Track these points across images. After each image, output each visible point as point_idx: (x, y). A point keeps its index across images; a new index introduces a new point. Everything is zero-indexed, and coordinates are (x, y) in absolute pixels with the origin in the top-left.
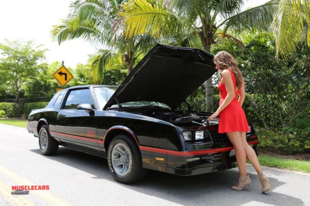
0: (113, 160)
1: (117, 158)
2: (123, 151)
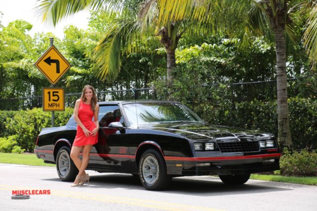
0: (143, 171)
1: (147, 170)
2: (152, 163)
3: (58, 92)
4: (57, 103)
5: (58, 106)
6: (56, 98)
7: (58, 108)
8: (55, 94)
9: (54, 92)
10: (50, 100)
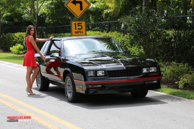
0: (67, 89)
1: (69, 88)
3: (81, 23)
4: (81, 30)
5: (81, 33)
6: (80, 27)
7: (81, 34)
8: (79, 24)
9: (78, 24)
10: (76, 29)
